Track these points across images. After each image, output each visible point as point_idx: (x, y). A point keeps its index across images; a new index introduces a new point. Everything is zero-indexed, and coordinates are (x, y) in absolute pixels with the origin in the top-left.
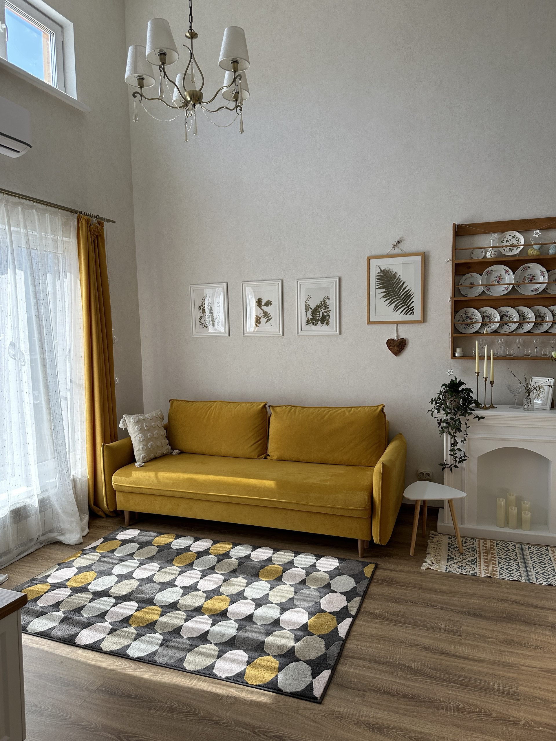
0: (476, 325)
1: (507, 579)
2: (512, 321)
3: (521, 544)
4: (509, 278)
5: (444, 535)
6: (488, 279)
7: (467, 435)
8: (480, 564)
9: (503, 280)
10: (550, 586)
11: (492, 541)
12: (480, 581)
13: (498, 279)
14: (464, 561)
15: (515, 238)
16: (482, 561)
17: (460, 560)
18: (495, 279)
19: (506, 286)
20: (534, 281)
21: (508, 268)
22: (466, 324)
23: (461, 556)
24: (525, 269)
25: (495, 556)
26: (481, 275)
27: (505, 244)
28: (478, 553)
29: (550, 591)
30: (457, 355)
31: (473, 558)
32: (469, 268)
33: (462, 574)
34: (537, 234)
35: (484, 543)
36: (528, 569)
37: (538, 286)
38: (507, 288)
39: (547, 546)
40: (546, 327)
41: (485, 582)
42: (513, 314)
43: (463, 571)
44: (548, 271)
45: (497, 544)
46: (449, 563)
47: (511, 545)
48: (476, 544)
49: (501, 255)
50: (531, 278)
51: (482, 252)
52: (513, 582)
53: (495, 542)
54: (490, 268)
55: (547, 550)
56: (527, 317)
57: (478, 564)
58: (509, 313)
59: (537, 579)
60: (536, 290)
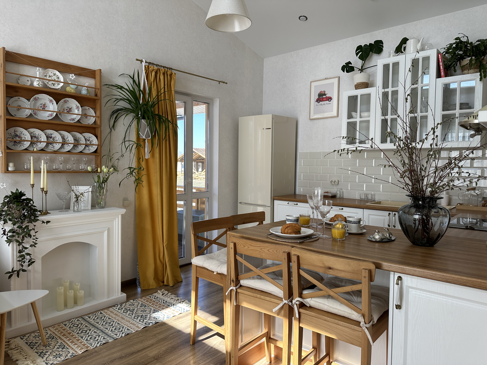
0: (25, 143)
1: (98, 345)
2: (56, 141)
3: (81, 317)
4: (53, 107)
5: (15, 338)
6: (35, 104)
7: (37, 238)
8: (68, 345)
9: (47, 107)
10: (128, 335)
11: (59, 324)
12: (82, 357)
13: (43, 106)
14: (54, 350)
15: (56, 76)
16: (68, 342)
17: (51, 351)
18: (40, 106)
19: (50, 113)
20: (71, 112)
21: (52, 99)
22: (15, 142)
23: (48, 348)
24: (65, 102)
25: (73, 334)
26: (29, 100)
27: (48, 78)
28: (58, 338)
29: (131, 338)
30: (10, 169)
31: (59, 344)
32: (17, 92)
33: (63, 361)
34: (72, 77)
35: (55, 328)
36: (104, 331)
37: (74, 116)
38: (51, 115)
39: (99, 310)
40: (81, 148)
41: (86, 357)
42: (57, 136)
43: (61, 357)
44: (81, 107)
45: (65, 325)
46: (45, 358)
47: (76, 321)
48: (49, 332)
49: (45, 86)
50: (69, 110)
51: (28, 81)
52: (104, 345)
53: (61, 324)
54: (36, 96)
55: (101, 313)
56: (67, 140)
57: (67, 347)
58: (53, 136)
59: (116, 335)
60: (73, 120)
